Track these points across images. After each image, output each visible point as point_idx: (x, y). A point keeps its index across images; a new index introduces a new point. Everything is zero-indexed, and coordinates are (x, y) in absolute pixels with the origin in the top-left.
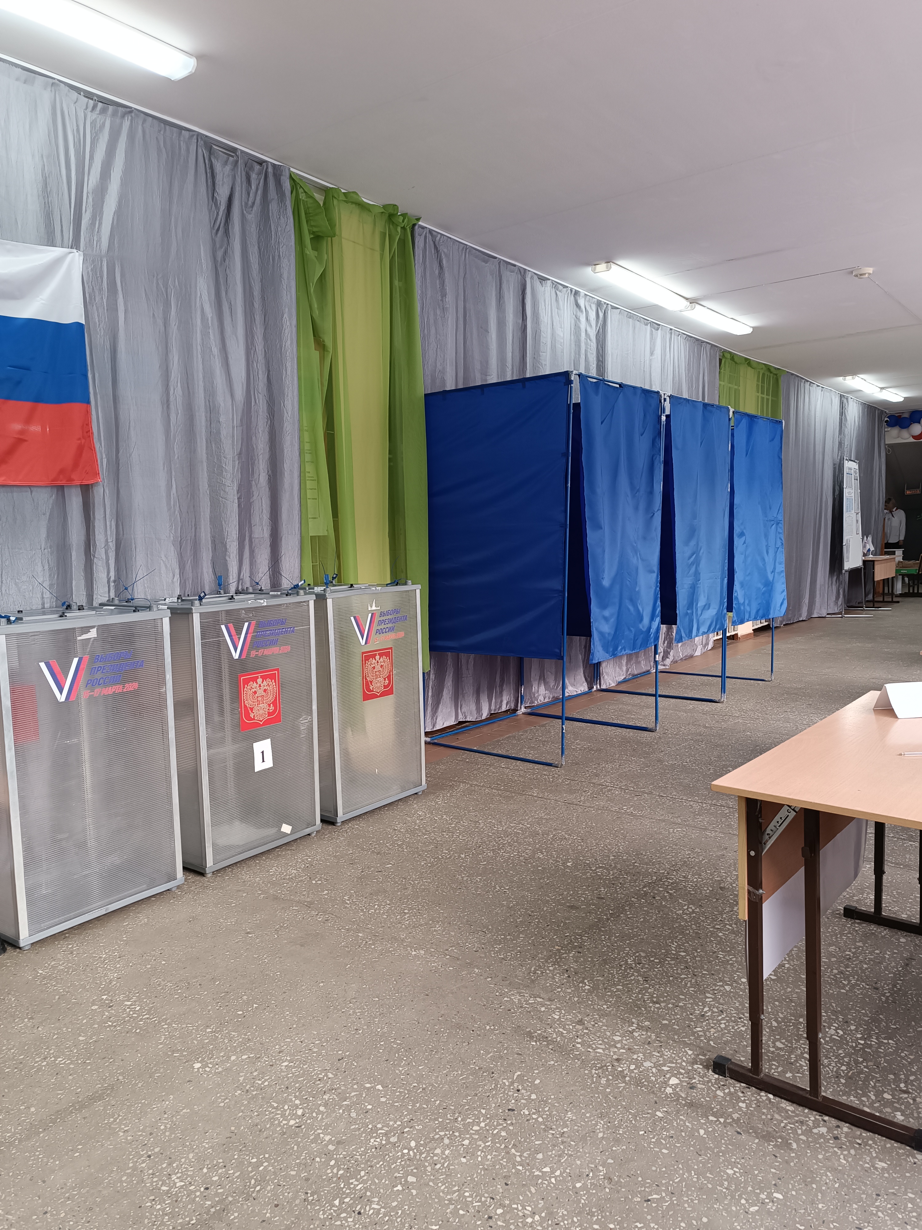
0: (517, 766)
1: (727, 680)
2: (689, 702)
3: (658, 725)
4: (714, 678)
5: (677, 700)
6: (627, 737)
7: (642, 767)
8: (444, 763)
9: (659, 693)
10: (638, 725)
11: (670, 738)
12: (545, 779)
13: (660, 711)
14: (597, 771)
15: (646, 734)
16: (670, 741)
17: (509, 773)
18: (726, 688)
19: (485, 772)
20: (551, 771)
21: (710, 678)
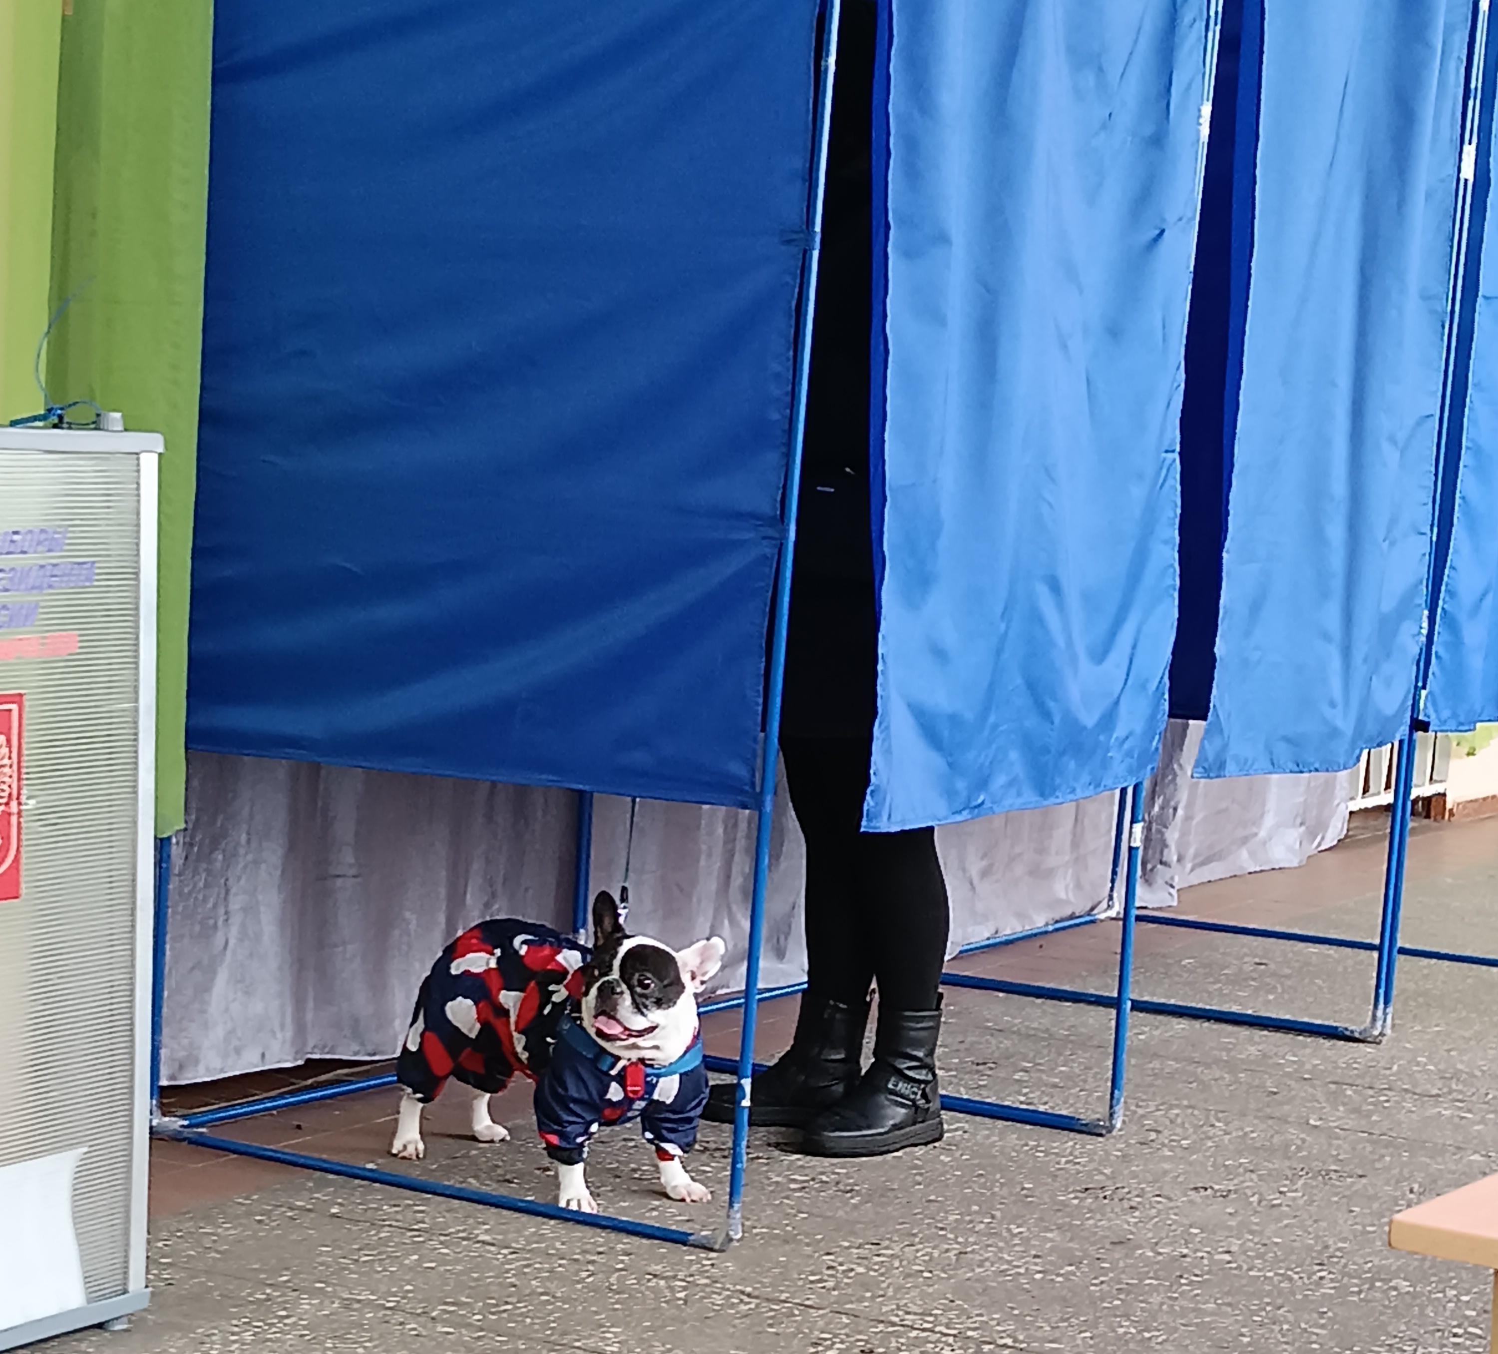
0: (542, 1238)
1: (1401, 961)
2: (1244, 1032)
3: (1119, 1109)
4: (1348, 950)
5: (1197, 1024)
6: (994, 1151)
7: (1051, 1263)
8: (237, 1217)
9: (1133, 993)
10: (1042, 1108)
11: (1166, 1159)
12: (655, 1290)
13: (1129, 1062)
14: (869, 1269)
15: (1069, 1142)
16: (1165, 1173)
17: (510, 1262)
18: (1394, 992)
19: (408, 1255)
20: (680, 1262)
21: (1332, 950)
